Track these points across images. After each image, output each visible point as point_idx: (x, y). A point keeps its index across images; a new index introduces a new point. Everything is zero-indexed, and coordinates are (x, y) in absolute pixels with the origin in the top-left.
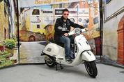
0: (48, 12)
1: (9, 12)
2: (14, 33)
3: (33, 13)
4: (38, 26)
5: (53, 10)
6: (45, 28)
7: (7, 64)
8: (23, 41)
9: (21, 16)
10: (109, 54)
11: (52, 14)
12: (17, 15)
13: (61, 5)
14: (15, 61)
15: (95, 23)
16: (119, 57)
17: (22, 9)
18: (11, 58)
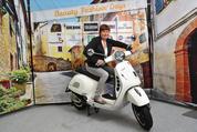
0: (74, 28)
1: (17, 29)
2: (25, 60)
3: (52, 30)
4: (60, 49)
5: (81, 24)
6: (70, 51)
7: (16, 107)
8: (38, 71)
9: (35, 34)
10: (163, 87)
11: (80, 31)
12: (30, 33)
13: (92, 16)
14: (29, 101)
15: (141, 42)
16: (177, 91)
17: (36, 25)
18: (22, 98)
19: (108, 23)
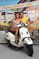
0: (10, 14)
3: (2, 15)
5: (13, 12)
11: (13, 15)
13: (18, 9)
19: (24, 12)
